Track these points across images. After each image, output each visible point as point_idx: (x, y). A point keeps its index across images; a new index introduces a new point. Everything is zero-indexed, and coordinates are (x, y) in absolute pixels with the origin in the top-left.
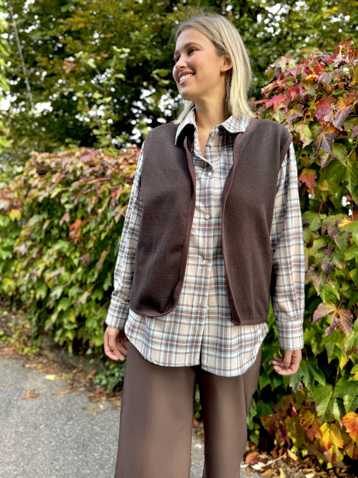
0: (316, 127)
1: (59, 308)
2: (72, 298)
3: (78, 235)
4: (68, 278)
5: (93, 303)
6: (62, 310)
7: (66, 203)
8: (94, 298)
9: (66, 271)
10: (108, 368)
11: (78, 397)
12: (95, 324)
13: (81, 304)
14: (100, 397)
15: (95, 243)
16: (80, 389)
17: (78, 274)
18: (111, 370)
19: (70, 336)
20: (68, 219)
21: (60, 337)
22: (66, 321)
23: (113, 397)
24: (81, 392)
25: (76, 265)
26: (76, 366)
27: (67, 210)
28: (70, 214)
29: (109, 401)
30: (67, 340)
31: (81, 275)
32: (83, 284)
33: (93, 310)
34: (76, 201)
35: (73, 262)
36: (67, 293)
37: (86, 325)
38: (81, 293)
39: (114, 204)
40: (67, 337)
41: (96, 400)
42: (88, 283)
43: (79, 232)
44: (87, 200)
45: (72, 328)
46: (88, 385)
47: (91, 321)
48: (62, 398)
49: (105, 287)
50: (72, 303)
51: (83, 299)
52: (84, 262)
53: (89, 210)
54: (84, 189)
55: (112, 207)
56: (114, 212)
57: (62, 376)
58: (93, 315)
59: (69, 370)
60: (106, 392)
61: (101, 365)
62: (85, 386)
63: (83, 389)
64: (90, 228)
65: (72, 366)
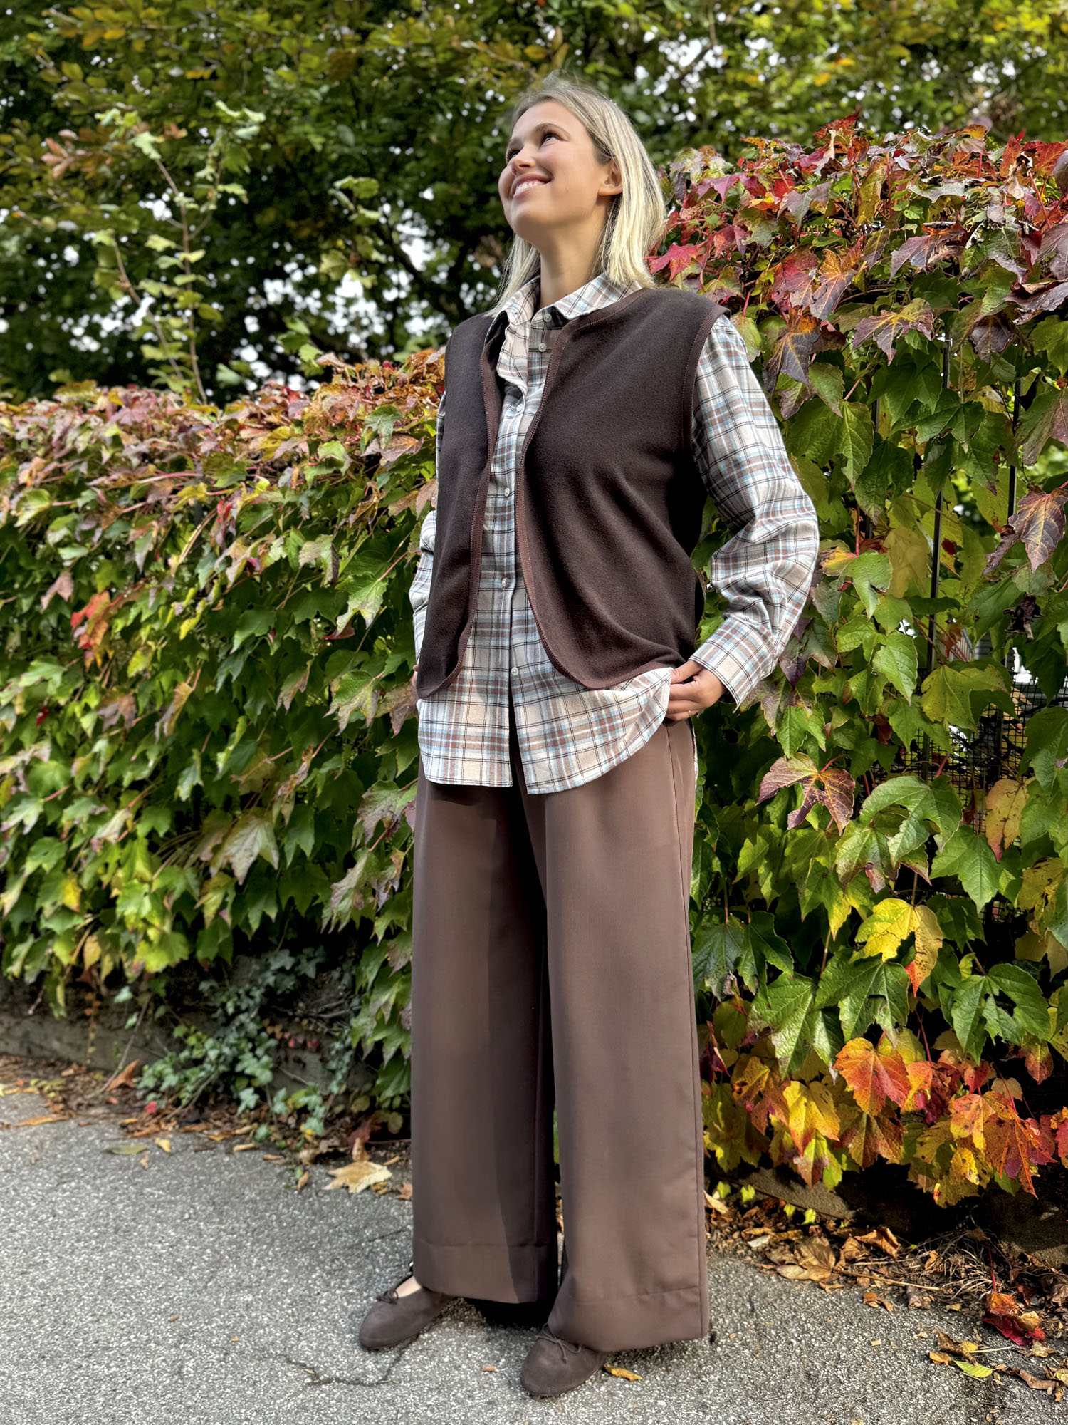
0: (774, 327)
1: (29, 867)
2: (74, 829)
3: (98, 640)
4: (57, 777)
5: (140, 847)
6: (40, 867)
7: (62, 544)
8: (142, 830)
9: (52, 757)
10: (182, 1044)
11: (85, 1130)
12: (147, 906)
13: (105, 844)
14: (158, 1124)
15: (154, 659)
16: (93, 1112)
17: (96, 758)
18: (192, 1047)
19: (62, 953)
20: (67, 593)
21: (25, 963)
22: (48, 909)
23: (197, 1122)
24: (95, 1116)
25: (89, 732)
26: (73, 1057)
27: (67, 564)
28: (74, 577)
29: (187, 1132)
30: (50, 964)
31: (103, 760)
32: (109, 793)
33: (140, 866)
34: (98, 534)
35: (78, 723)
36: (55, 824)
37: (119, 911)
38: (103, 813)
39: (219, 538)
40: (53, 955)
41: (146, 1131)
42: (126, 783)
43: (101, 632)
44: (132, 532)
45: (69, 926)
46: (114, 1101)
47: (135, 900)
48: (35, 1134)
49: (184, 791)
50: (75, 845)
51: (110, 830)
52: (114, 721)
53: (139, 558)
54: (123, 503)
55: (212, 550)
56: (221, 558)
57: (27, 1085)
58: (142, 881)
59: (49, 1069)
60: (177, 1111)
61: (157, 1040)
62: (108, 1103)
63: (100, 1111)
64: (140, 615)
65: (59, 1059)
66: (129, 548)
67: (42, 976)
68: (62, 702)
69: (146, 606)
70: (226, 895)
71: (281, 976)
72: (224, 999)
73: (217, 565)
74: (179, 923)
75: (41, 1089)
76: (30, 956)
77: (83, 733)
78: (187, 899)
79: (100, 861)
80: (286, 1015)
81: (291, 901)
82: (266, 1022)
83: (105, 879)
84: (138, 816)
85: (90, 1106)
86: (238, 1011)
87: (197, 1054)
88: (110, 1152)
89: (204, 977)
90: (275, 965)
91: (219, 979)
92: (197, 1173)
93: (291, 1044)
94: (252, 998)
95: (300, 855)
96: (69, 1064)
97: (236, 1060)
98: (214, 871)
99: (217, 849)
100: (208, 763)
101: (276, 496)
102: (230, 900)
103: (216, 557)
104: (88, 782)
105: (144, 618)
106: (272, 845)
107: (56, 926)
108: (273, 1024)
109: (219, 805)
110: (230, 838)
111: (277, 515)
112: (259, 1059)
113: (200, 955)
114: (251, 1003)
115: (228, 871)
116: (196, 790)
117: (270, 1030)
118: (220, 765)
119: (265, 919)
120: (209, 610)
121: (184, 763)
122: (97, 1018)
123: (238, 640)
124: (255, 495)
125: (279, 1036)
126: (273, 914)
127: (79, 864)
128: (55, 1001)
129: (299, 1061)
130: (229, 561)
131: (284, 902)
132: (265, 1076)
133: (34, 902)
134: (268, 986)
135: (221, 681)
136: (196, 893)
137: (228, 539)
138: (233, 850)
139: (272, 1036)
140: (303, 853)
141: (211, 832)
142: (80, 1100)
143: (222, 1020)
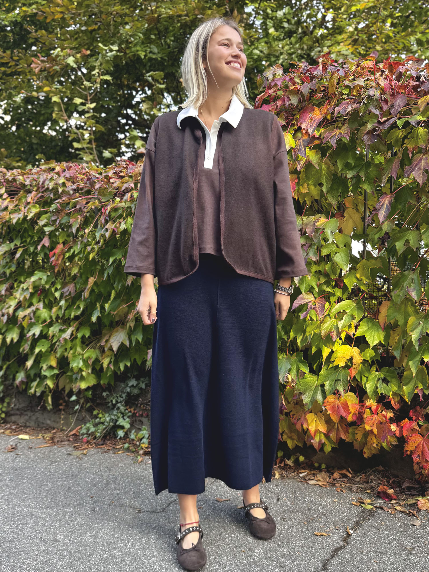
1: (37, 350)
2: (53, 336)
3: (60, 262)
4: (46, 315)
5: (78, 341)
6: (41, 351)
7: (45, 226)
8: (79, 335)
9: (44, 308)
10: (96, 417)
11: (61, 448)
12: (81, 364)
13: (65, 340)
14: (88, 445)
15: (80, 268)
16: (63, 443)
17: (61, 308)
18: (101, 418)
19: (50, 383)
20: (47, 244)
21: (36, 388)
22: (45, 367)
23: (103, 445)
24: (64, 444)
25: (58, 298)
26: (55, 426)
27: (47, 233)
28: (50, 238)
29: (98, 448)
30: (45, 388)
31: (63, 308)
32: (66, 321)
33: (79, 349)
34: (58, 221)
35: (53, 295)
36: (46, 334)
37: (71, 365)
38: (64, 329)
39: (103, 221)
40: (47, 384)
41: (83, 448)
42: (72, 316)
43: (60, 259)
44: (71, 220)
45: (52, 374)
46: (71, 439)
47: (77, 361)
48: (41, 450)
49: (94, 319)
50: (54, 341)
51: (67, 335)
52: (67, 294)
53: (74, 230)
54: (67, 209)
55: (101, 226)
56: (104, 229)
57: (38, 436)
58: (79, 354)
59: (47, 431)
60: (95, 441)
61: (87, 416)
62: (69, 440)
63: (66, 443)
64: (74, 251)
65: (50, 427)
66: (70, 226)
67: (43, 393)
68: (47, 287)
69: (77, 248)
70: (111, 359)
71: (132, 388)
72: (112, 399)
73: (102, 232)
74: (94, 370)
75: (43, 437)
76: (38, 386)
77: (56, 298)
78: (97, 361)
79: (64, 348)
80: (135, 403)
81: (135, 360)
82: (128, 407)
83: (66, 354)
84: (78, 330)
85: (62, 441)
86: (117, 402)
87: (102, 420)
88: (69, 454)
89: (104, 391)
90: (130, 384)
91: (110, 391)
92: (102, 459)
93: (137, 415)
94: (122, 397)
95: (137, 341)
96: (54, 429)
97: (117, 421)
98: (106, 349)
99: (107, 341)
100: (103, 308)
101: (123, 204)
102: (112, 360)
103: (103, 229)
104: (58, 317)
105: (76, 253)
106: (127, 338)
107: (47, 374)
108: (130, 408)
109: (108, 325)
110: (112, 337)
111: (123, 211)
112: (124, 419)
113: (102, 382)
114: (122, 399)
115: (111, 349)
116: (98, 318)
117: (129, 410)
118: (106, 308)
119: (126, 366)
120: (100, 249)
121: (94, 308)
122: (64, 410)
123: (111, 260)
124: (115, 205)
125: (133, 411)
126: (129, 364)
127: (56, 349)
128: (48, 403)
129: (140, 421)
130: (107, 230)
131: (132, 360)
132: (127, 426)
133: (39, 365)
134: (128, 393)
135: (106, 275)
136: (100, 358)
137: (107, 222)
138: (113, 341)
139: (130, 412)
140: (139, 341)
141: (105, 335)
142: (58, 439)
143: (112, 407)
